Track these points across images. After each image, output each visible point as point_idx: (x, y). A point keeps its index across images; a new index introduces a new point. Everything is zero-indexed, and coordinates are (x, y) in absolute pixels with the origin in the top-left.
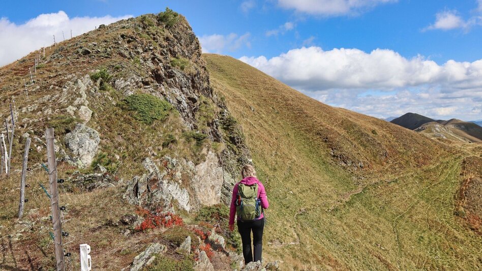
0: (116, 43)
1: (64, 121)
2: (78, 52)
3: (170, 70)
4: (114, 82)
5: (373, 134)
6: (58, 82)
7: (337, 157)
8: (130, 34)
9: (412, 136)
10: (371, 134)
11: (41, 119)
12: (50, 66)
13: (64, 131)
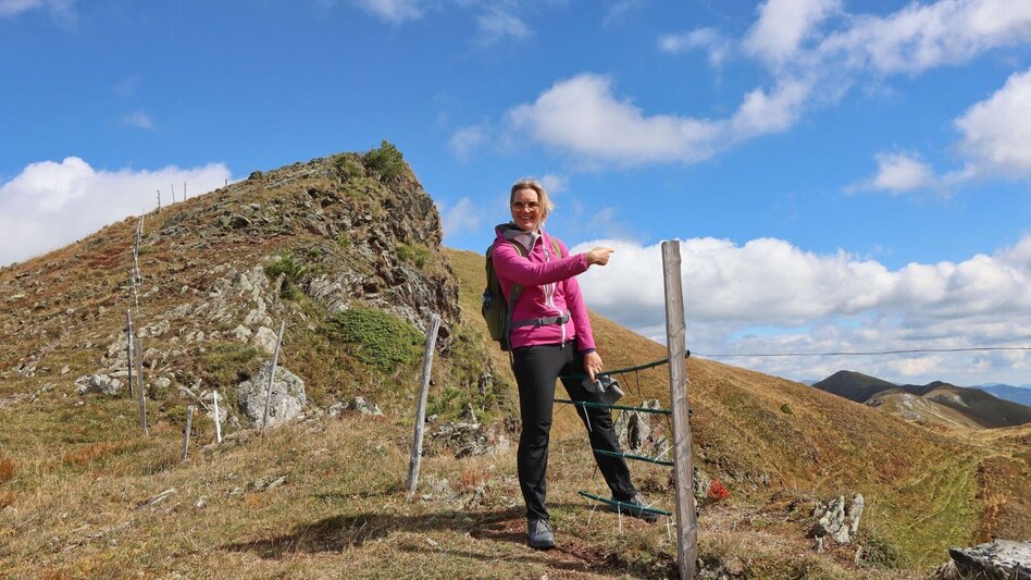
0: (299, 206)
1: (235, 354)
2: (220, 223)
3: (397, 267)
4: (309, 283)
5: (783, 414)
6: (196, 280)
7: (714, 463)
8: (327, 187)
9: (865, 416)
10: (781, 415)
11: (184, 351)
12: (165, 250)
13: (235, 376)
